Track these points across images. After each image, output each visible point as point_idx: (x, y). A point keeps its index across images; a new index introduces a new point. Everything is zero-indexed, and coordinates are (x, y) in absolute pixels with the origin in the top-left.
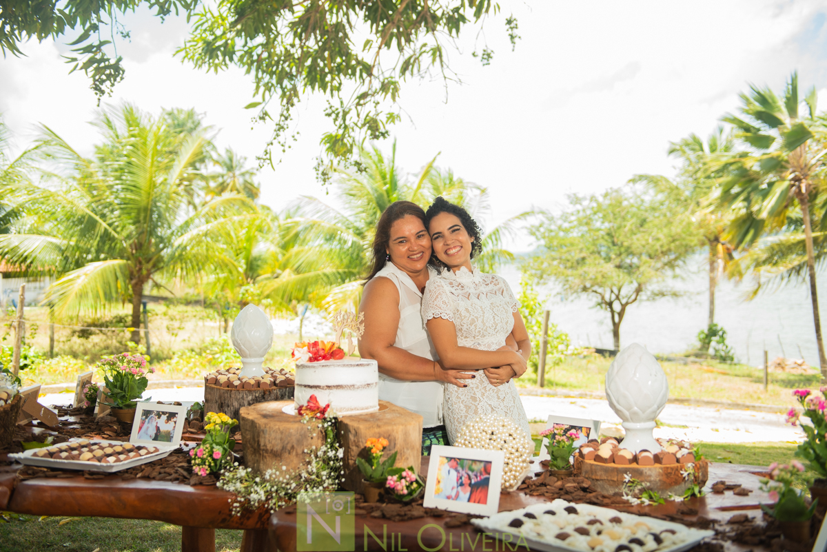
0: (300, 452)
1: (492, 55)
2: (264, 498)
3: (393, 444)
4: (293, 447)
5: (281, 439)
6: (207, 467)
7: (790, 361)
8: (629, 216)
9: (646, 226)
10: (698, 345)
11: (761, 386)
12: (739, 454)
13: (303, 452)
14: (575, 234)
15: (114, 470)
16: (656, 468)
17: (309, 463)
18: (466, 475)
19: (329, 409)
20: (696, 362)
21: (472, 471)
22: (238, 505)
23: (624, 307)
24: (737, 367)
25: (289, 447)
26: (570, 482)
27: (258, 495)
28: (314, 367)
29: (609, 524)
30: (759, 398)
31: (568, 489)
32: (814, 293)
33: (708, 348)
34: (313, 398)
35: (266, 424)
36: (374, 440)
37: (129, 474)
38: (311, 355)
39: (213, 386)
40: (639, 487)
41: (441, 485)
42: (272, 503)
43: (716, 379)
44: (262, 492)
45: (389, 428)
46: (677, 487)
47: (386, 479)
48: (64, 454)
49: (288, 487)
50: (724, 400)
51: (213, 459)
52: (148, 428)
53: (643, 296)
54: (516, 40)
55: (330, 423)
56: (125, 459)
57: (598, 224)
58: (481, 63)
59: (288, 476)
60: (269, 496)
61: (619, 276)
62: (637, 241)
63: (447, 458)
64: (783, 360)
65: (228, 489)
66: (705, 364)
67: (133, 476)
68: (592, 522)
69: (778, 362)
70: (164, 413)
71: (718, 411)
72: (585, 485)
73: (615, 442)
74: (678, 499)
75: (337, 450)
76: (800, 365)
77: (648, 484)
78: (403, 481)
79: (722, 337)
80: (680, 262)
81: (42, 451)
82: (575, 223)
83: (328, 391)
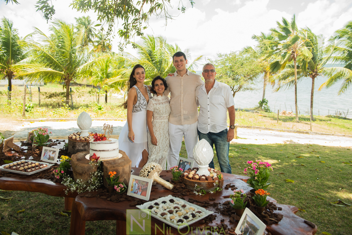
0: (88, 174)
1: (185, 9)
2: (75, 190)
3: (118, 173)
4: (86, 172)
5: (82, 169)
6: (59, 176)
7: (287, 112)
8: (238, 61)
9: (243, 65)
10: (259, 105)
11: (276, 121)
12: (261, 149)
13: (89, 174)
14: (220, 67)
15: (30, 174)
16: (205, 182)
17: (91, 177)
18: (140, 186)
19: (99, 159)
20: (256, 112)
21: (143, 185)
22: (67, 191)
23: (235, 93)
24: (271, 113)
25: (84, 172)
26: (178, 185)
27: (73, 188)
28: (95, 144)
29: (181, 208)
30: (275, 126)
31: (177, 188)
32: (296, 91)
33: (262, 107)
34: (94, 154)
35: (77, 164)
36: (111, 172)
37: (35, 176)
38: (94, 139)
39: (71, 140)
40: (200, 188)
41: (133, 188)
42: (78, 191)
43: (262, 118)
44: (75, 188)
45: (117, 168)
46: (212, 188)
47: (114, 187)
48: (14, 167)
49: (83, 186)
50: (263, 127)
51: (61, 173)
52: (46, 155)
53: (241, 90)
54: (193, 4)
55: (99, 164)
56: (34, 170)
57: (228, 64)
58: (182, 12)
59: (83, 183)
60: (77, 189)
61: (233, 83)
62: (240, 71)
63: (135, 179)
64: (285, 112)
65: (64, 185)
66: (260, 112)
67: (36, 177)
68: (175, 208)
69: (284, 112)
70: (52, 151)
71: (260, 131)
72: (183, 187)
73: (196, 170)
74: (212, 192)
75: (101, 173)
76: (290, 113)
77: (203, 187)
78: (119, 188)
79: (266, 103)
80: (254, 78)
81: (7, 165)
82: (220, 64)
83: (99, 152)
